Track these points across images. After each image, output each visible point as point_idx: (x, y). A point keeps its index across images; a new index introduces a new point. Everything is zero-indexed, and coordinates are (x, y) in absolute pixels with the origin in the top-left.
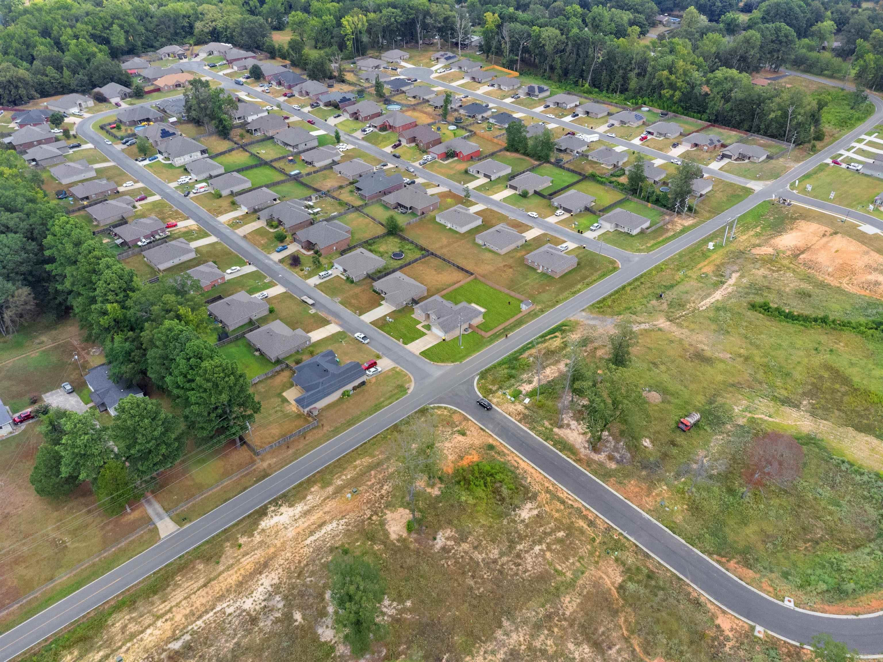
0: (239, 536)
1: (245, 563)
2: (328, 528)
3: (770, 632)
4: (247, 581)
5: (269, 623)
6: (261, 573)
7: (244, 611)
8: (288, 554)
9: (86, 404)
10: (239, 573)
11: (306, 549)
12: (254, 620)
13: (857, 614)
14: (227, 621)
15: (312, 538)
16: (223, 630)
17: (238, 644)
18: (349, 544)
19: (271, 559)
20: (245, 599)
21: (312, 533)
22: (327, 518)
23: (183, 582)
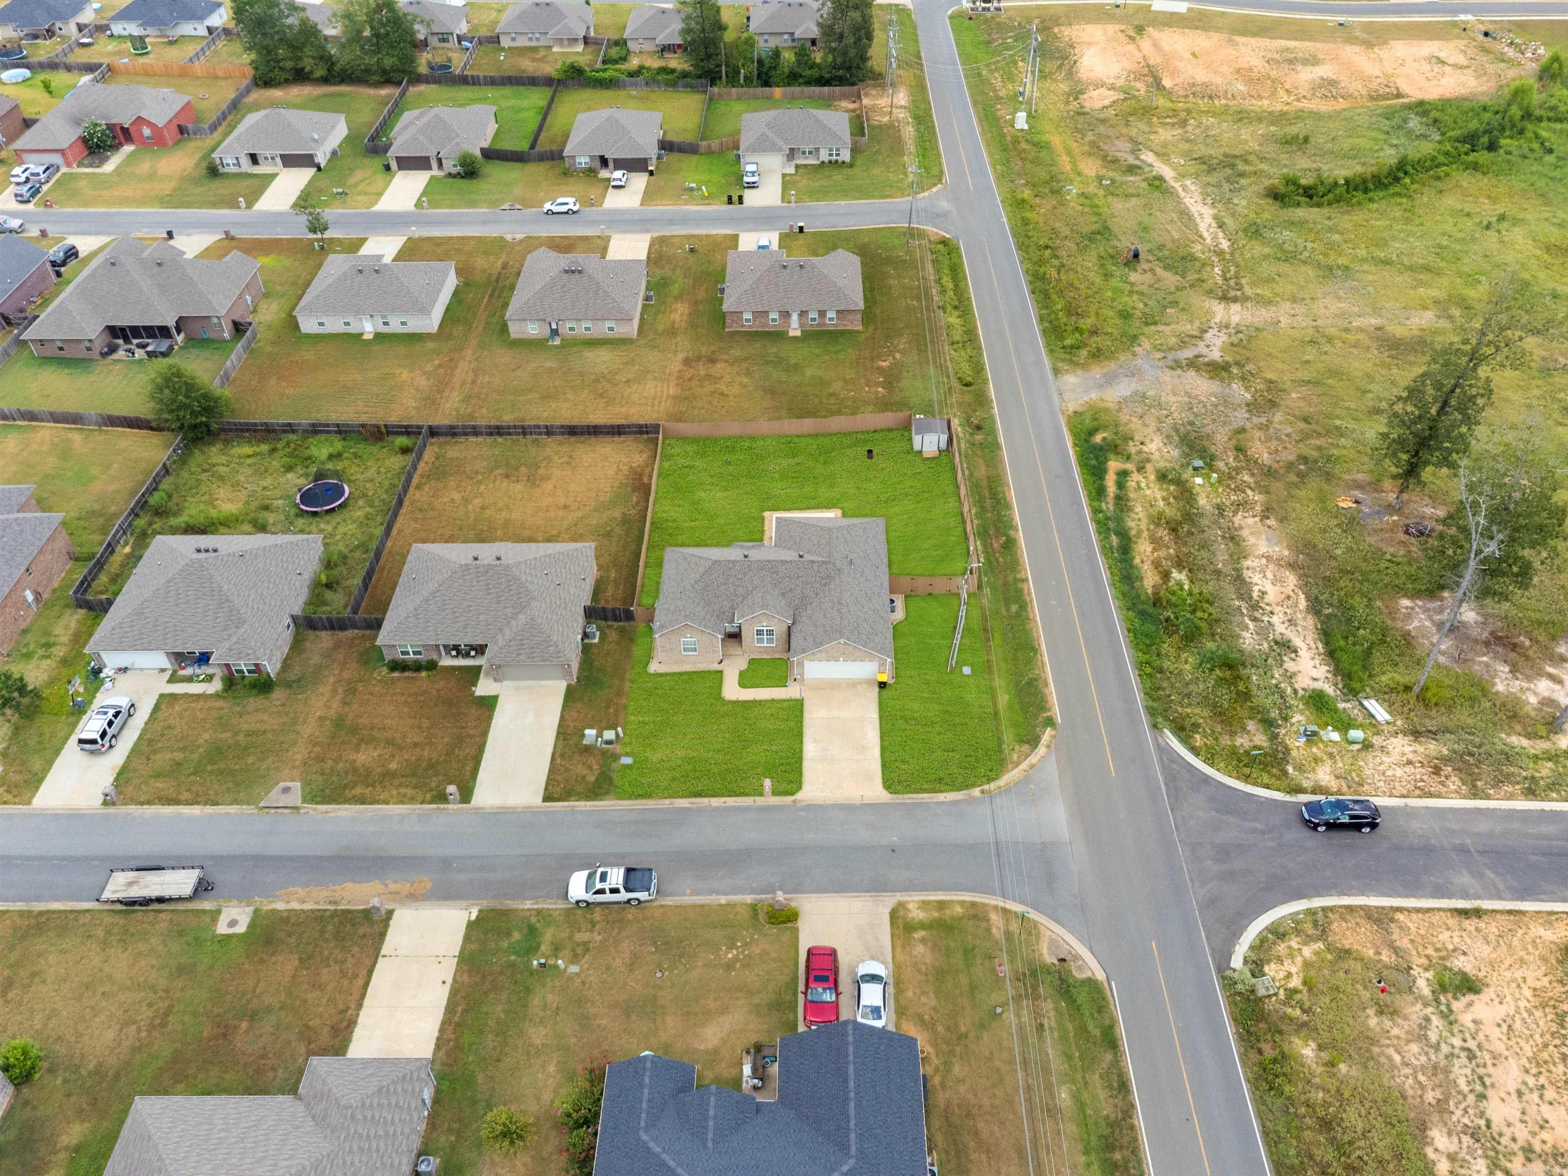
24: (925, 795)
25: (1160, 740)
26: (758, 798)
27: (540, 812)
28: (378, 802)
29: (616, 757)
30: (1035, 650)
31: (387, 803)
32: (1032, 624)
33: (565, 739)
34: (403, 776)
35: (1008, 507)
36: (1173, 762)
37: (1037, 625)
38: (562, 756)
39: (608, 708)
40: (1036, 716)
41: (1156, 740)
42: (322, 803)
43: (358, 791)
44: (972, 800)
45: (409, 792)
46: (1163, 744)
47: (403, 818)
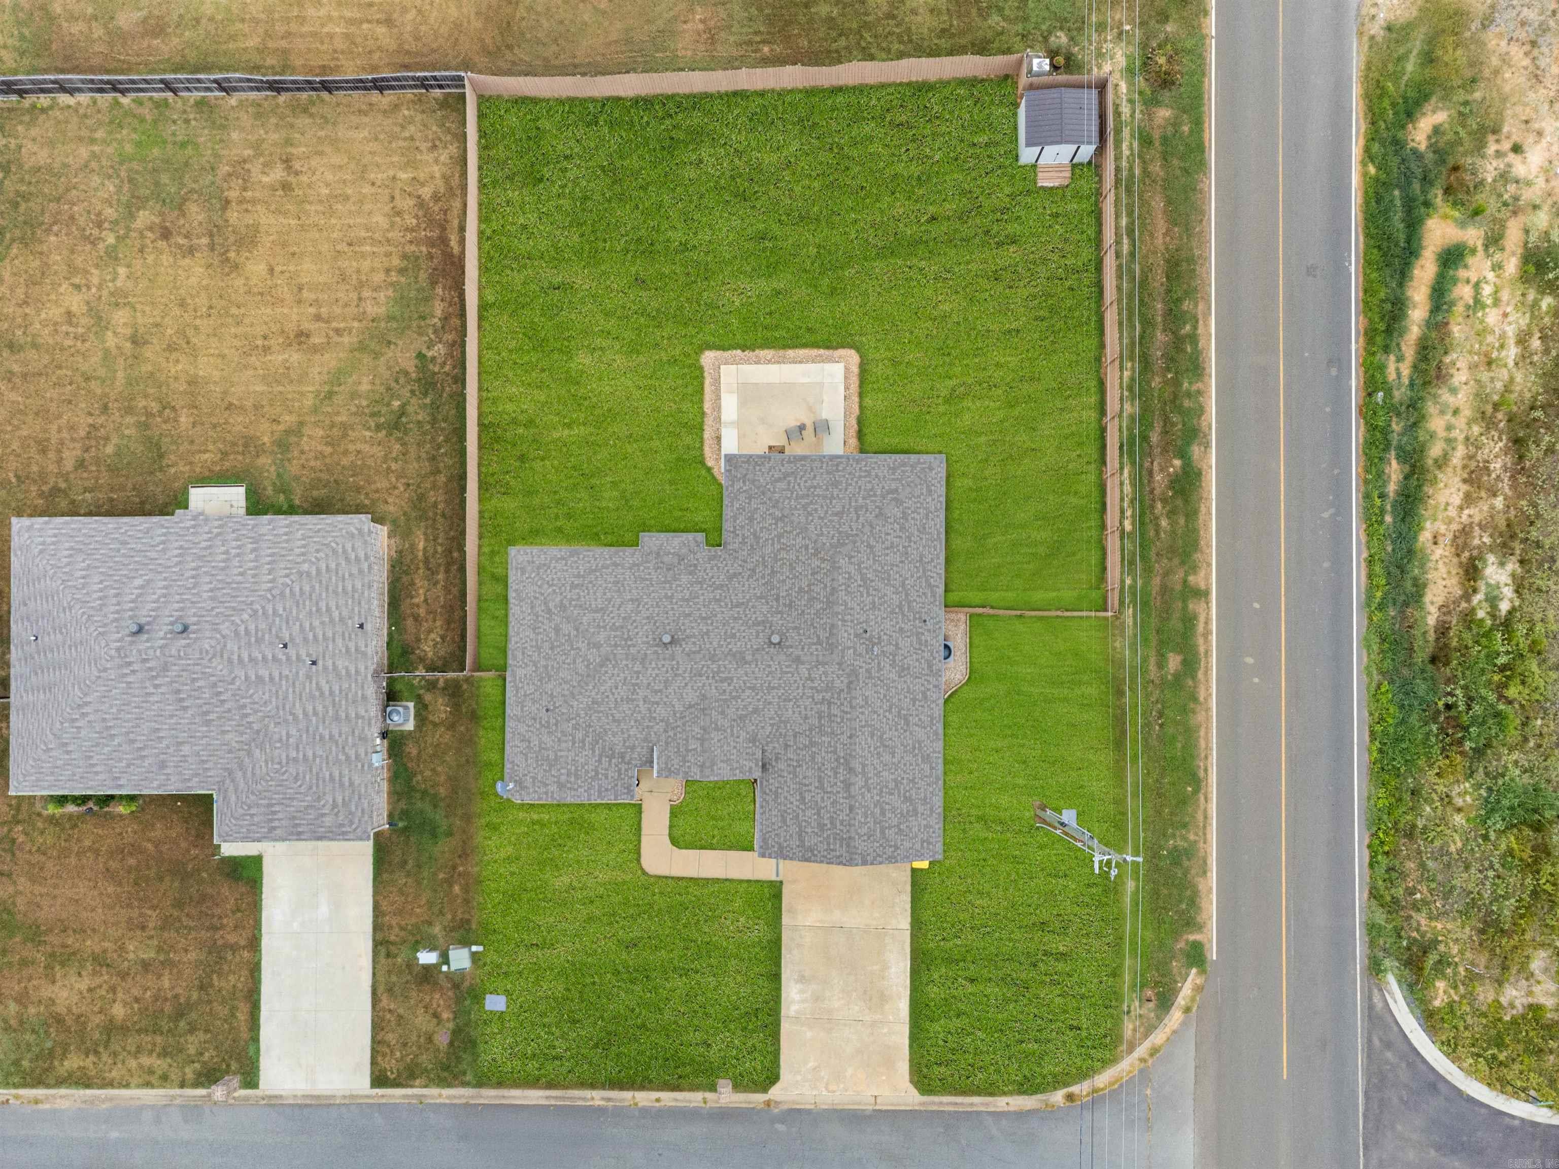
24: (976, 1099)
25: (1376, 999)
26: (709, 1095)
27: (371, 1105)
28: (111, 1084)
29: (477, 996)
30: (1197, 782)
31: (127, 1086)
32: (1201, 717)
33: (388, 955)
34: (139, 1031)
35: (1197, 369)
36: (1388, 1045)
37: (1208, 719)
38: (390, 990)
39: (450, 882)
40: (1176, 934)
41: (1370, 998)
42: (24, 1085)
43: (73, 1062)
44: (1048, 1113)
45: (159, 1064)
46: (1379, 1005)
47: (159, 1112)
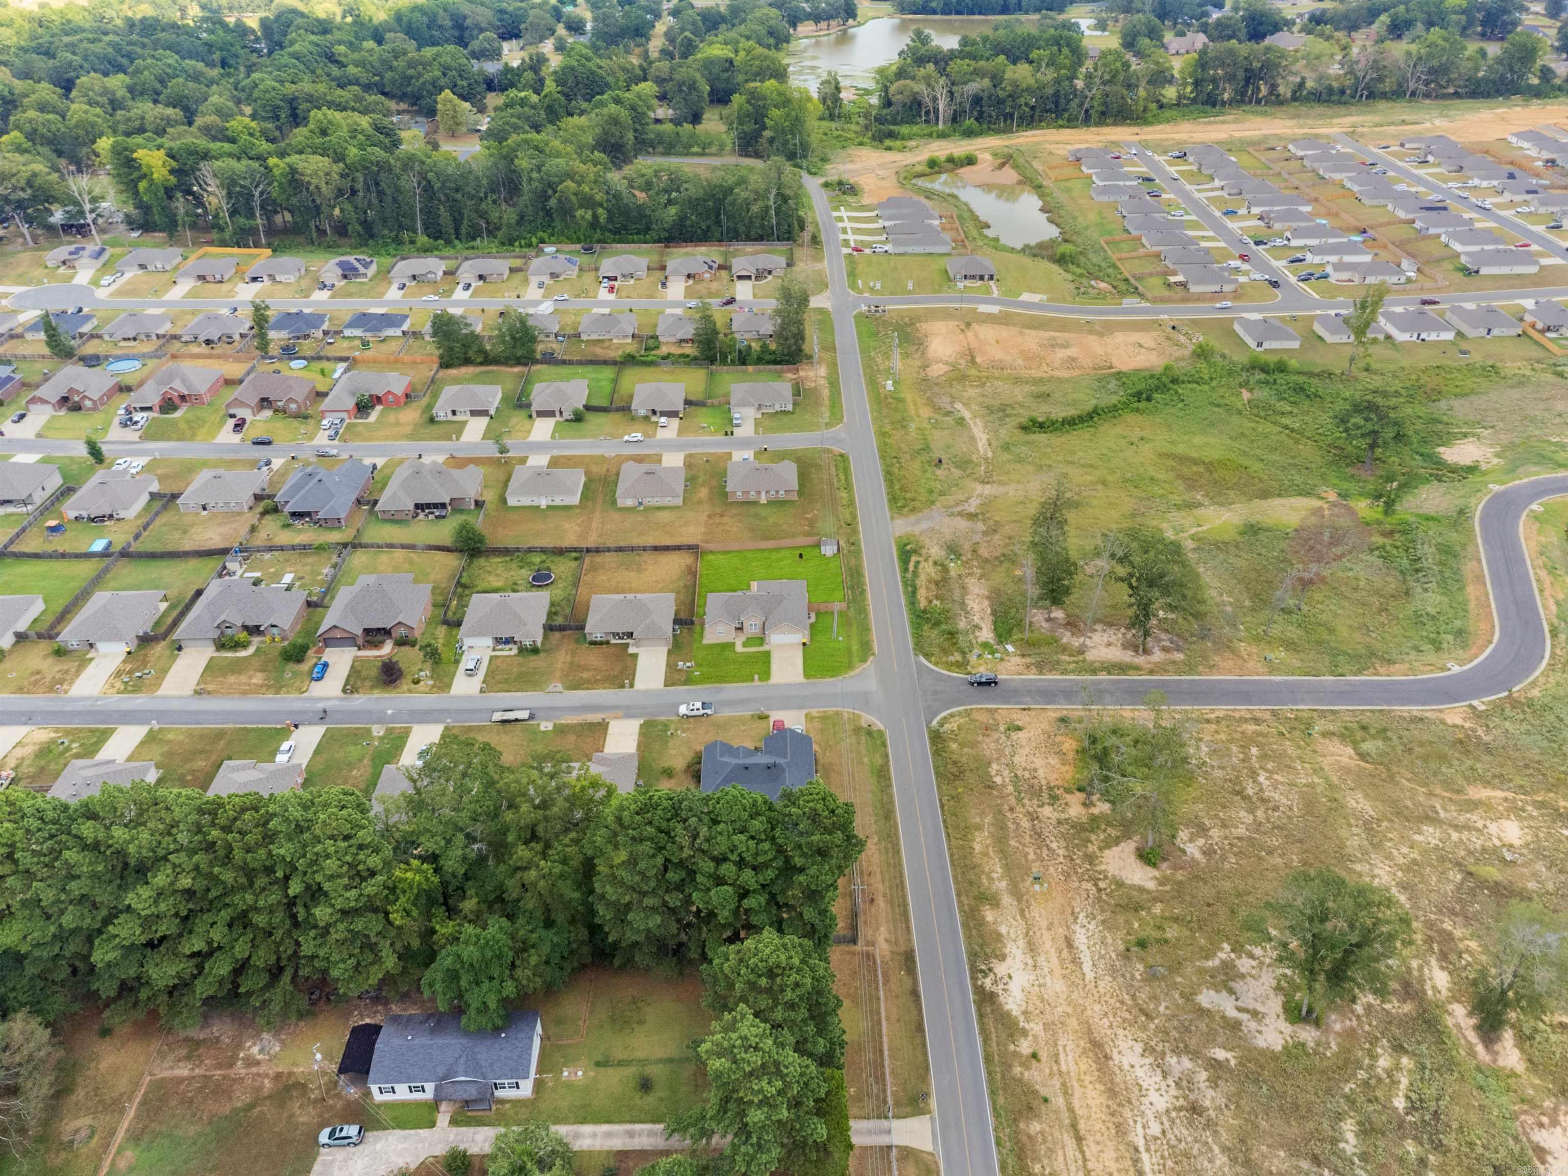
0: (1012, 1048)
1: (1072, 1067)
2: (1081, 939)
3: (1485, 699)
4: (1112, 1081)
5: (1210, 1093)
6: (1107, 1057)
7: (1168, 1111)
8: (1097, 1007)
9: (432, 1124)
10: (1087, 1083)
11: (1101, 984)
12: (1195, 1109)
13: (1490, 642)
14: (1173, 1142)
15: (1087, 967)
16: (1187, 1155)
17: (1225, 1149)
18: (1128, 933)
19: (1090, 1032)
20: (1145, 1101)
21: (1076, 961)
22: (1062, 931)
23: (1051, 1165)
24: (821, 679)
26: (753, 683)
27: (663, 690)
29: (693, 672)
30: (870, 630)
31: (599, 689)
33: (670, 666)
34: (604, 681)
38: (670, 671)
39: (687, 655)
40: (867, 652)
42: (572, 690)
46: (918, 660)
